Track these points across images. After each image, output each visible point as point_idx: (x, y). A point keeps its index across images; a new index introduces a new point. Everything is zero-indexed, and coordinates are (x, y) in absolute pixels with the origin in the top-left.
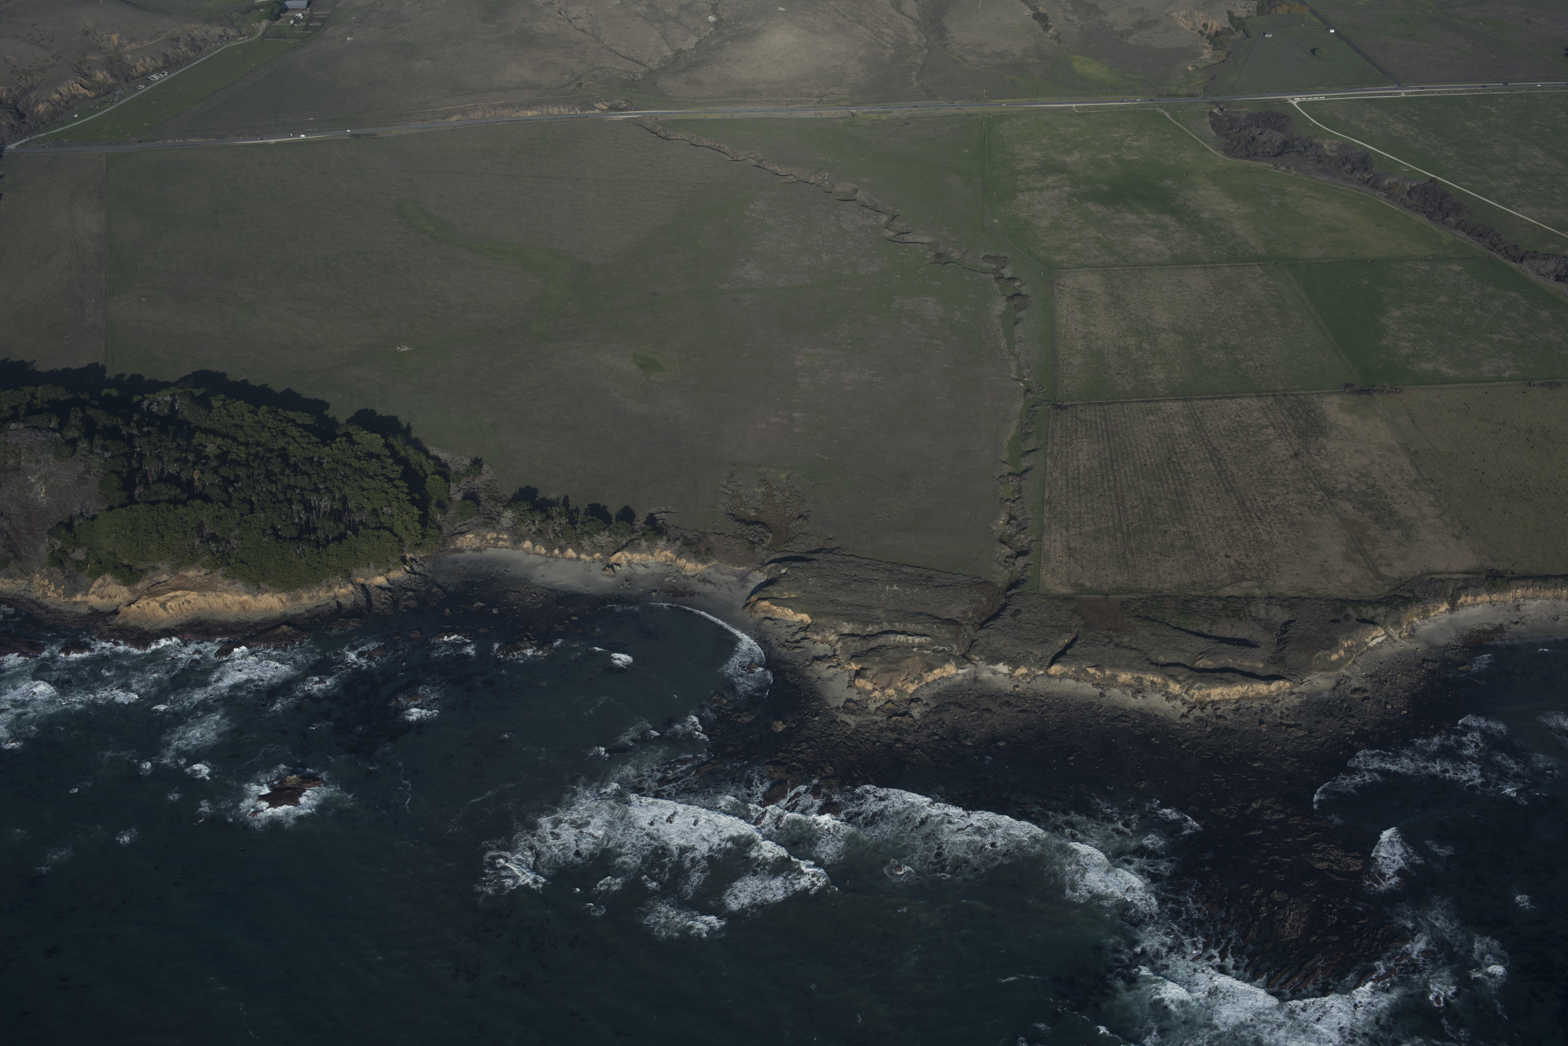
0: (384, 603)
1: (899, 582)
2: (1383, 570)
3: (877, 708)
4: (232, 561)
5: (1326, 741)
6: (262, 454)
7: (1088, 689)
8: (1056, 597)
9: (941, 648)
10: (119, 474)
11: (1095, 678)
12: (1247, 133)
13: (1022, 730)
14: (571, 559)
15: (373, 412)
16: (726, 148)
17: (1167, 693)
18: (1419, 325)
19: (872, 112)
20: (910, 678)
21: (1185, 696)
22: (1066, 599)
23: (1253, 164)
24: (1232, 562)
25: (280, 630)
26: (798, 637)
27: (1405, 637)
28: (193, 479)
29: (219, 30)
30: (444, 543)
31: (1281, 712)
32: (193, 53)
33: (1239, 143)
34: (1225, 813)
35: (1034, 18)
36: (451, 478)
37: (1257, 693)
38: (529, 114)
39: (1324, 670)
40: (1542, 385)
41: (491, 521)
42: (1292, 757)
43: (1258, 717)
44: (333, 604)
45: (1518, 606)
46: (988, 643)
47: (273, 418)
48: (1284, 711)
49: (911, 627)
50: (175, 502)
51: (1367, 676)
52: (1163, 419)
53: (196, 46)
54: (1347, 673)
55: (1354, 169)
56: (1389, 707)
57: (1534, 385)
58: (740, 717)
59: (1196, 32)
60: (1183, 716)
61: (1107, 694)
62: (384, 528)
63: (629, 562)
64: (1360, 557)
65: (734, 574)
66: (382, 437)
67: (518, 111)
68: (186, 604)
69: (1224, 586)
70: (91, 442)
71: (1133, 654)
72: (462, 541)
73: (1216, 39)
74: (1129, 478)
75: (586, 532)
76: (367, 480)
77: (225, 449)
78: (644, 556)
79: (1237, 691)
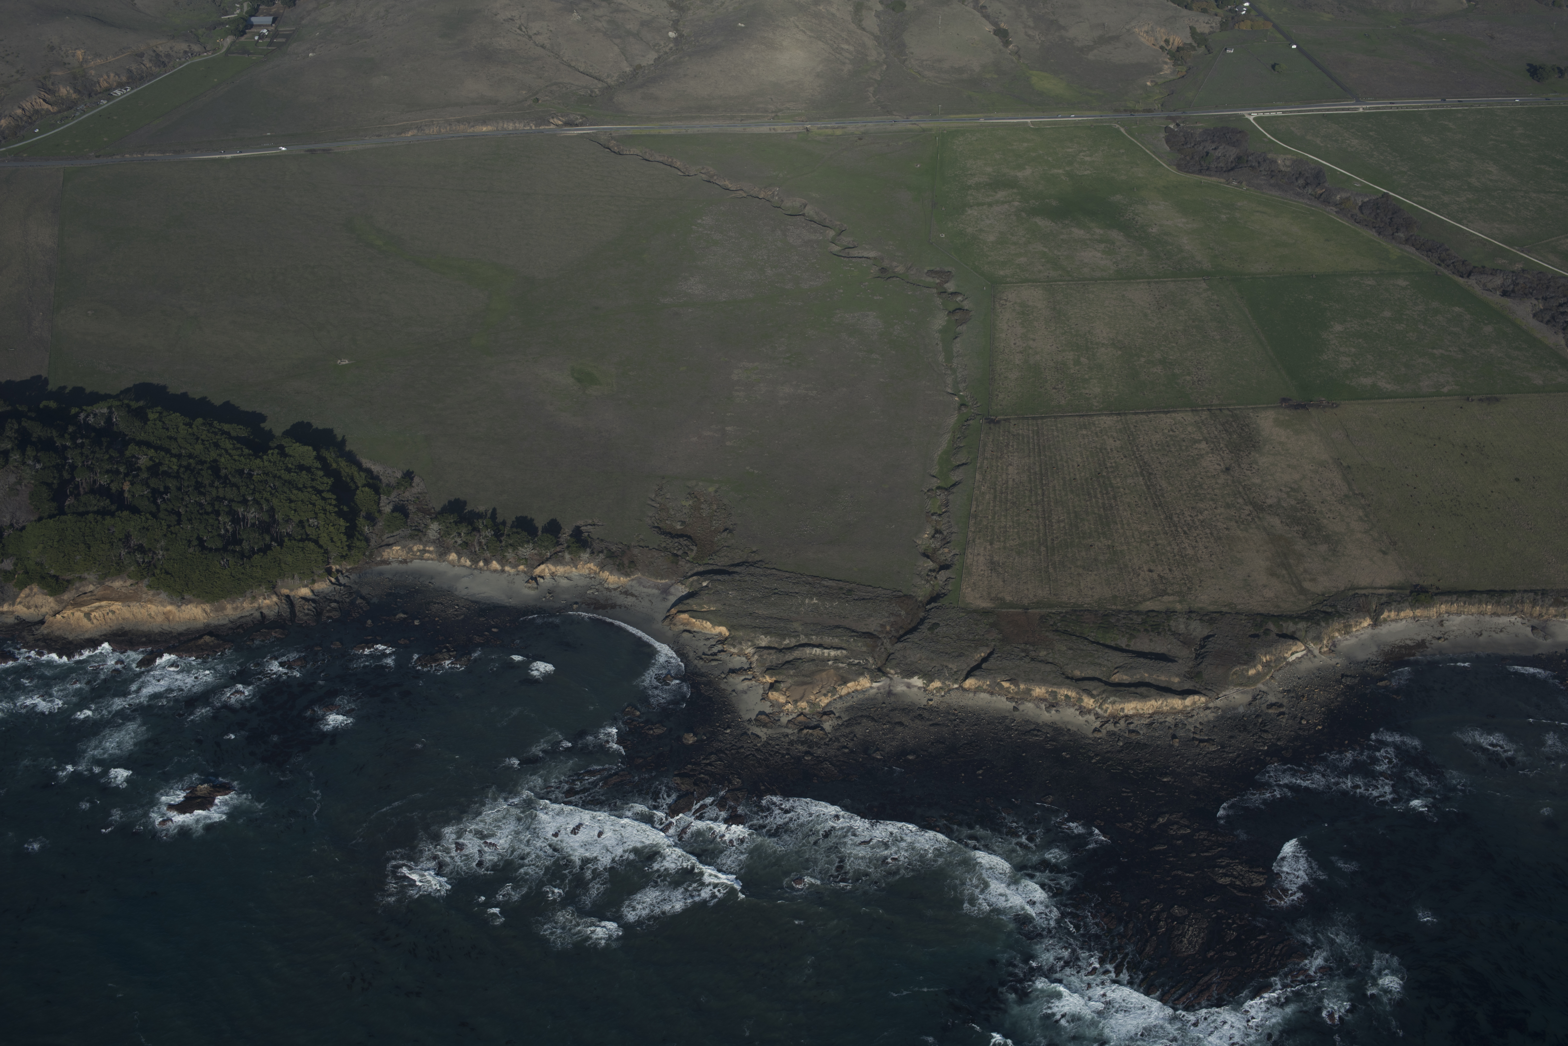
0: (307, 614)
1: (819, 595)
2: (1307, 585)
3: (789, 721)
4: (157, 571)
5: (1239, 756)
6: (193, 465)
7: (1002, 703)
8: (975, 611)
9: (856, 661)
10: (49, 485)
11: (1009, 692)
12: (1201, 148)
13: (932, 743)
14: (495, 571)
15: (309, 425)
16: (679, 163)
17: (1080, 707)
18: (1360, 340)
19: (827, 128)
20: (824, 691)
21: (1099, 711)
22: (985, 612)
23: (1204, 179)
24: (1155, 576)
25: (202, 640)
26: (715, 650)
27: (1325, 652)
28: (123, 491)
29: (184, 46)
30: (371, 555)
31: (1195, 727)
32: (158, 69)
33: (1192, 158)
34: (1131, 827)
35: (995, 34)
36: (381, 490)
37: (1172, 708)
38: (484, 129)
39: (1241, 685)
40: (1481, 400)
41: (418, 534)
42: (1203, 772)
43: (1171, 731)
44: (257, 615)
45: (1442, 621)
46: (904, 657)
47: (208, 431)
48: (1198, 726)
49: (827, 640)
50: (103, 513)
51: (1284, 691)
52: (1096, 433)
53: (160, 61)
54: (1264, 688)
55: (1307, 184)
56: (1304, 722)
57: (1472, 400)
58: (652, 729)
59: (1157, 48)
60: (1095, 730)
61: (1021, 708)
62: (310, 540)
63: (553, 575)
64: (1284, 572)
65: (656, 587)
66: (314, 450)
67: (473, 126)
68: (110, 614)
69: (1145, 601)
70: (23, 453)
71: (1048, 668)
72: (389, 553)
73: (1177, 55)
74: (1057, 492)
75: (511, 545)
76: (295, 492)
77: (157, 461)
78: (567, 568)
79: (1150, 706)
